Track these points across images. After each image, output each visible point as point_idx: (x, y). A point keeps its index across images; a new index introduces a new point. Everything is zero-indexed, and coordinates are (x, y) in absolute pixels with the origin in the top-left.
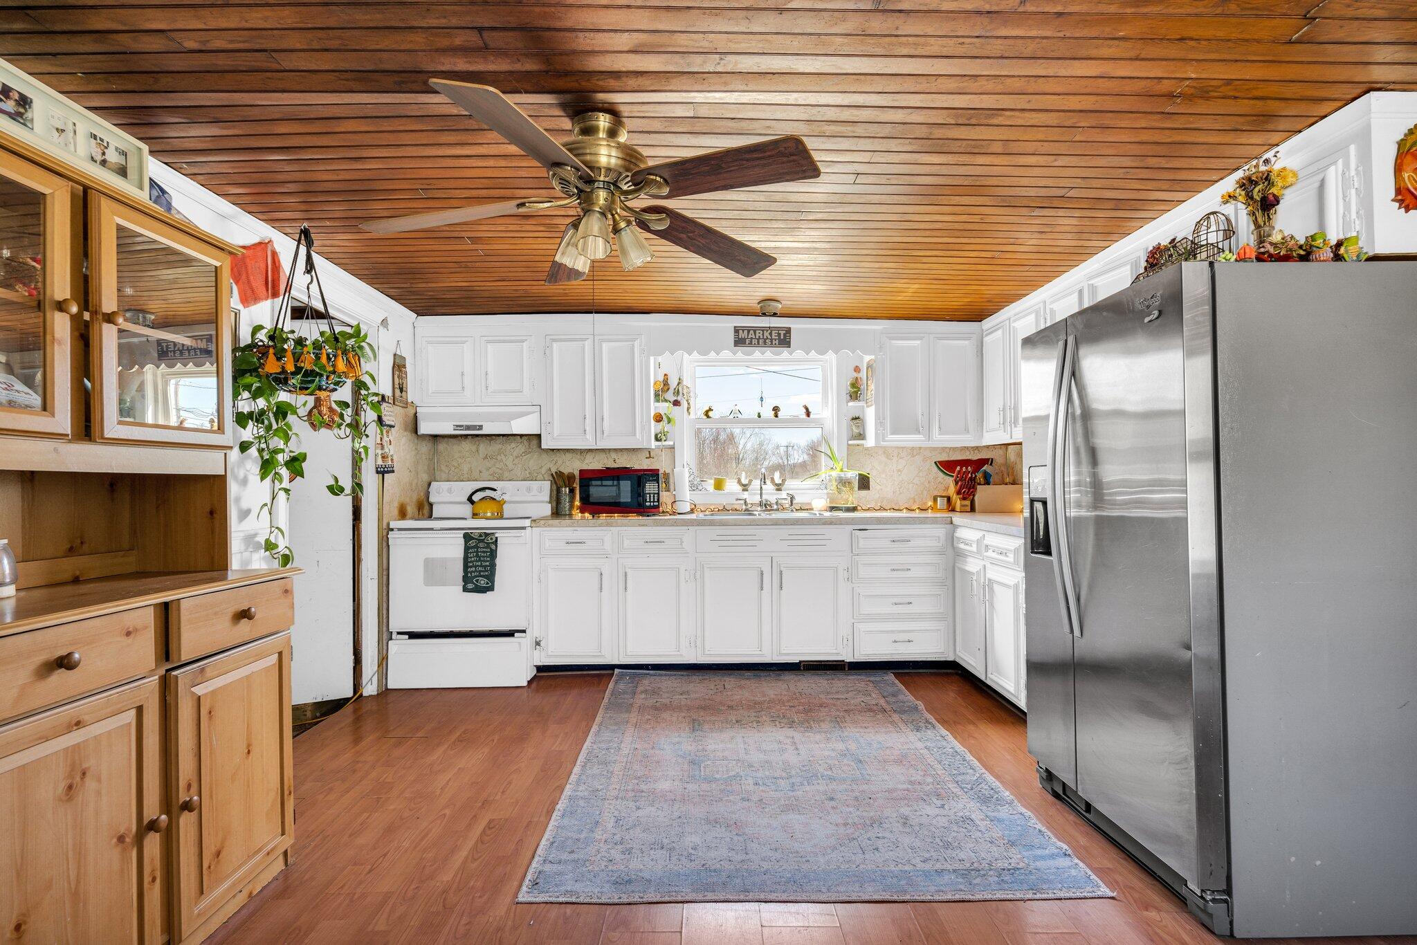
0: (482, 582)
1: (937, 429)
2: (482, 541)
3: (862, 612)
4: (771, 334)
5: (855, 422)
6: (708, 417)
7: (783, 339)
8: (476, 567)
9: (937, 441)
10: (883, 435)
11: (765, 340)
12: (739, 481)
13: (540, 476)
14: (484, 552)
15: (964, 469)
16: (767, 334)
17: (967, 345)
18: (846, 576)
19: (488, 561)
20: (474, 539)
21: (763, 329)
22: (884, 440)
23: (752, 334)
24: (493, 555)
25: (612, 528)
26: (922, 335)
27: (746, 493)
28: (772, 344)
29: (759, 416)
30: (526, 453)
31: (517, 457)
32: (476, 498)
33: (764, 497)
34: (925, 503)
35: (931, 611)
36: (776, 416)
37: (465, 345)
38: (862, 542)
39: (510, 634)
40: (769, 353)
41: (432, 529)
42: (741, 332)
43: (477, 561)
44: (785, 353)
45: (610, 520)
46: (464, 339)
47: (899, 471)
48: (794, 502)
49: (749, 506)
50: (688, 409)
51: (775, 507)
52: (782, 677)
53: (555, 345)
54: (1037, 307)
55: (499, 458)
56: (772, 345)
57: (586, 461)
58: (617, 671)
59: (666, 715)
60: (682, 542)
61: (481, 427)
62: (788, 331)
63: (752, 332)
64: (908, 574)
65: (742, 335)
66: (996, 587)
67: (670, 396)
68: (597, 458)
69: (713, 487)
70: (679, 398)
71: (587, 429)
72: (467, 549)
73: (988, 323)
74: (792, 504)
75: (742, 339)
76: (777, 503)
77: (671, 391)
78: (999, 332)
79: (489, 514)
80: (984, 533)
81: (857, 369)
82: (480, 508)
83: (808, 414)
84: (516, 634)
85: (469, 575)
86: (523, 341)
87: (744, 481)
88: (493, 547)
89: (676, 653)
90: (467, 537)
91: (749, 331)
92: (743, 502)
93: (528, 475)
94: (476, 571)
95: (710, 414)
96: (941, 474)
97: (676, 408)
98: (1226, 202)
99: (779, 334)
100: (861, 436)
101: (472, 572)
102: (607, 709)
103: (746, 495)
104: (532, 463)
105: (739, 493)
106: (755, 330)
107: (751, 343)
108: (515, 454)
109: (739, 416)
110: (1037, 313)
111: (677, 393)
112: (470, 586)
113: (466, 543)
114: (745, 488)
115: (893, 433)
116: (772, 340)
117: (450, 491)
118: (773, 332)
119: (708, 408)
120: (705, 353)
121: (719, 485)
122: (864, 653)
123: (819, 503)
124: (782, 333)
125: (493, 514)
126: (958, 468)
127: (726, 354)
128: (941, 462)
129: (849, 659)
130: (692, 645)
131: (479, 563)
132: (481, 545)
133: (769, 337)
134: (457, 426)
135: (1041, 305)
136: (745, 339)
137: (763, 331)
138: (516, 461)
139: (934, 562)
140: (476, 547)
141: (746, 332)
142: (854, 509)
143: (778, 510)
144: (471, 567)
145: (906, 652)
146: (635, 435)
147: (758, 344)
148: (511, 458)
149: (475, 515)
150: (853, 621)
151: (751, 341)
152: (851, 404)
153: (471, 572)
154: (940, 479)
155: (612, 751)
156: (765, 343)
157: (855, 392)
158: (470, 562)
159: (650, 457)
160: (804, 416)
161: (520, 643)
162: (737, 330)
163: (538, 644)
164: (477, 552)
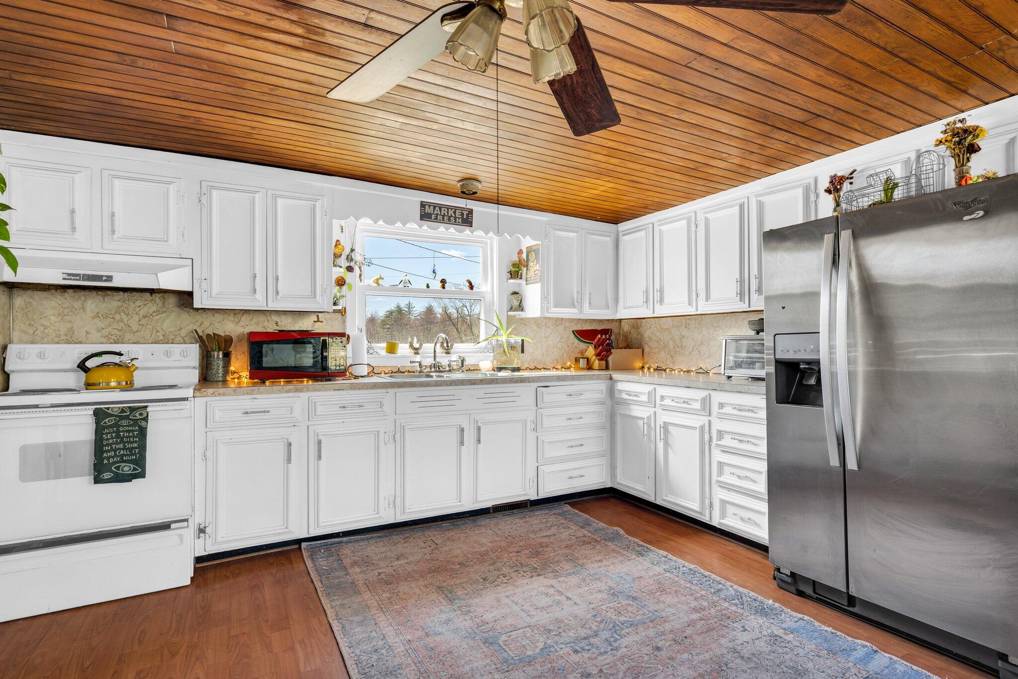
0: (126, 469)
1: (587, 305)
2: (127, 417)
3: (547, 457)
4: (455, 212)
5: (515, 296)
6: (378, 284)
7: (467, 219)
8: (115, 451)
9: (586, 314)
10: (547, 308)
11: (450, 217)
12: (411, 346)
13: (179, 339)
14: (129, 431)
15: (604, 337)
16: (451, 212)
17: (609, 241)
18: (533, 427)
19: (136, 442)
20: (112, 415)
21: (448, 207)
22: (548, 312)
23: (437, 211)
24: (143, 432)
25: (301, 394)
26: (578, 229)
27: (418, 356)
28: (455, 221)
29: (428, 286)
30: (157, 312)
31: (144, 317)
32: (89, 364)
33: (437, 360)
34: (565, 363)
35: (595, 450)
36: (444, 288)
37: (77, 177)
38: (546, 398)
39: (165, 527)
40: (452, 230)
41: (36, 406)
42: (427, 207)
43: (117, 443)
44: (467, 231)
45: (299, 386)
46: (74, 169)
47: (546, 337)
48: (465, 363)
49: (424, 367)
50: (360, 275)
51: (448, 368)
52: (478, 523)
53: (215, 193)
54: (690, 214)
55: (117, 317)
56: (455, 223)
57: (241, 324)
58: (304, 545)
59: (403, 588)
60: (381, 405)
61: (109, 279)
62: (471, 212)
63: (437, 208)
64: (581, 421)
65: (428, 210)
66: (670, 428)
67: (343, 262)
68: (255, 320)
69: (385, 351)
70: (352, 264)
71: (257, 288)
72: (99, 431)
73: (624, 226)
74: (463, 366)
75: (427, 214)
76: (449, 366)
77: (344, 257)
78: (643, 233)
79: (113, 384)
80: (655, 386)
81: (520, 252)
82: (97, 377)
83: (471, 287)
84: (173, 526)
85: (106, 461)
86: (170, 183)
87: (416, 345)
88: (143, 424)
89: (376, 516)
90: (100, 414)
91: (435, 207)
92: (417, 364)
93: (161, 338)
94: (115, 455)
95: (381, 282)
96: (576, 341)
97: (350, 273)
98: (937, 145)
99: (462, 214)
100: (521, 308)
101: (110, 457)
102: (328, 595)
103: (418, 358)
104: (166, 324)
105: (412, 357)
106: (441, 207)
107: (436, 218)
108: (142, 313)
109: (409, 285)
110: (689, 220)
111: (349, 258)
112: (107, 475)
113: (97, 423)
114: (416, 351)
115: (555, 306)
116: (455, 218)
117: (41, 355)
118: (457, 211)
119: (378, 277)
120: (390, 222)
121: (392, 349)
122: (548, 490)
123: (486, 365)
124: (465, 213)
125: (119, 383)
126: (599, 336)
127: (413, 226)
128: (576, 331)
129: (534, 497)
130: (391, 506)
131: (121, 446)
132: (124, 422)
133: (453, 215)
134: (69, 275)
135: (693, 215)
136: (431, 214)
137: (448, 209)
138: (143, 322)
139: (595, 410)
140: (116, 425)
141: (432, 208)
142: (518, 369)
143: (450, 371)
144: (108, 451)
145: (579, 485)
146: (315, 297)
147: (443, 220)
148: (136, 318)
149: (89, 386)
150: (537, 465)
151: (437, 217)
152: (512, 281)
153: (108, 458)
154: (575, 344)
155: (384, 651)
156: (449, 220)
157: (515, 272)
158: (107, 445)
159: (318, 321)
160: (467, 289)
161: (181, 536)
162: (423, 205)
163: (202, 531)
164: (118, 432)
